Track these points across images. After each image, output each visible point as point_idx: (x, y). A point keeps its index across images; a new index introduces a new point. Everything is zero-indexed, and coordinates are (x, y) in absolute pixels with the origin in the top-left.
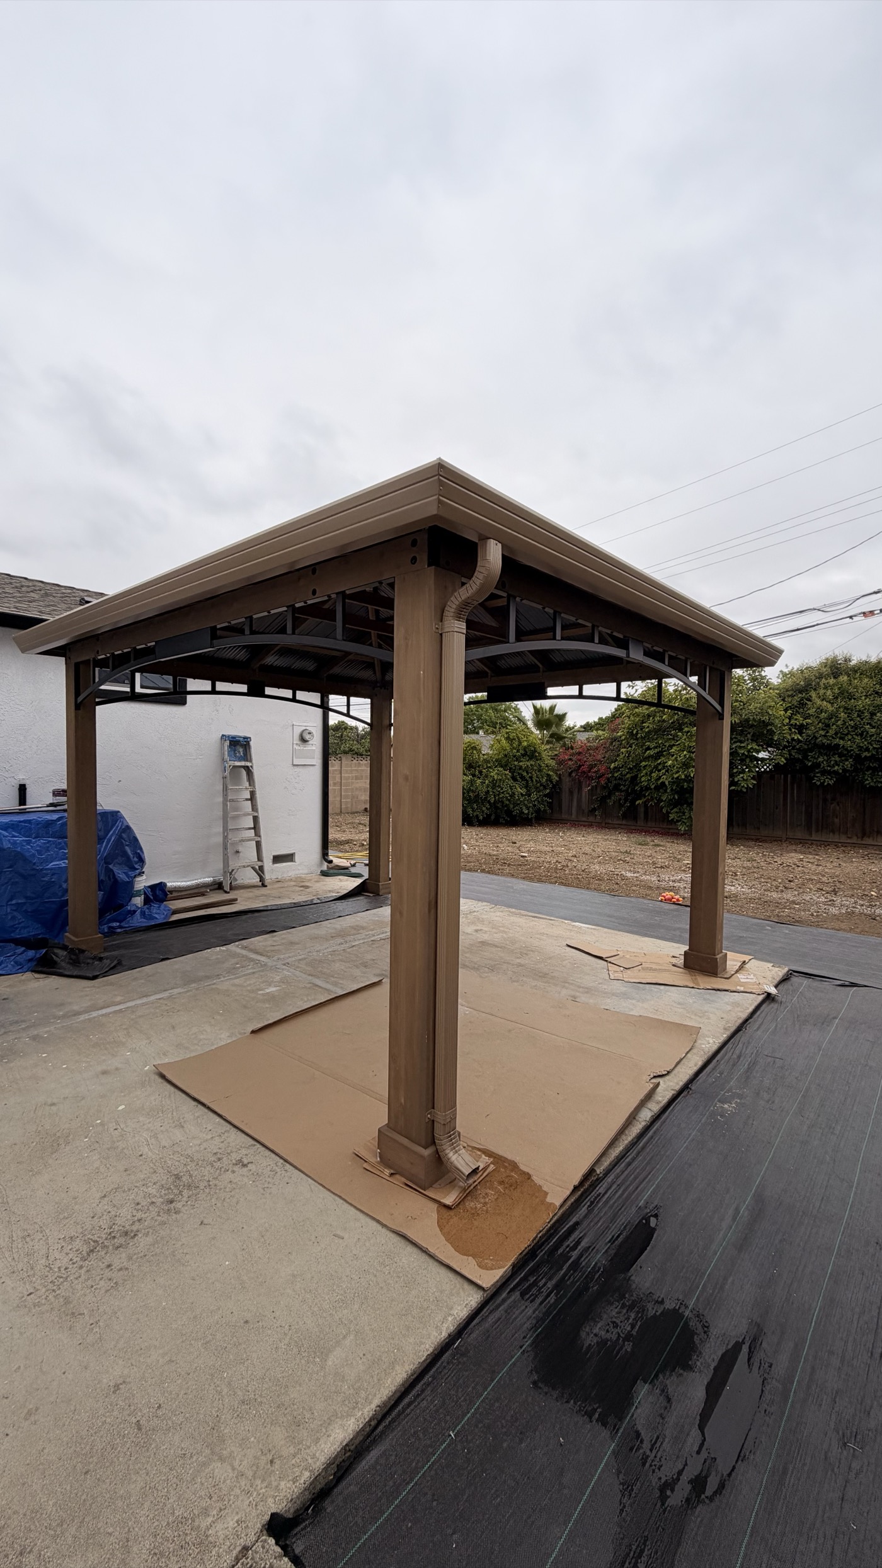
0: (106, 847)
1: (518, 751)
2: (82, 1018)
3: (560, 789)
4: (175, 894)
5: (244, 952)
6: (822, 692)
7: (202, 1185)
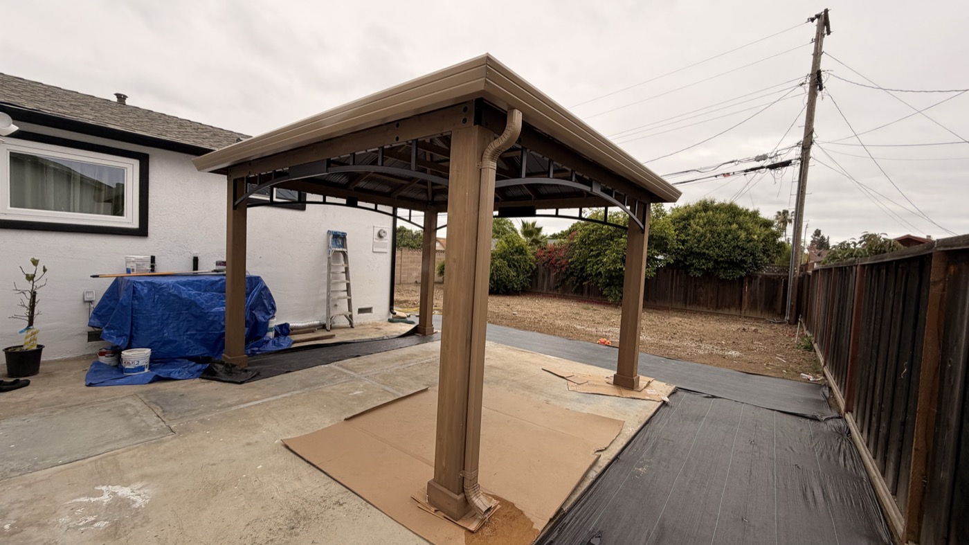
0: (251, 300)
1: (512, 249)
2: (233, 408)
3: (537, 274)
4: (294, 331)
5: (340, 369)
6: (697, 220)
7: (313, 517)
